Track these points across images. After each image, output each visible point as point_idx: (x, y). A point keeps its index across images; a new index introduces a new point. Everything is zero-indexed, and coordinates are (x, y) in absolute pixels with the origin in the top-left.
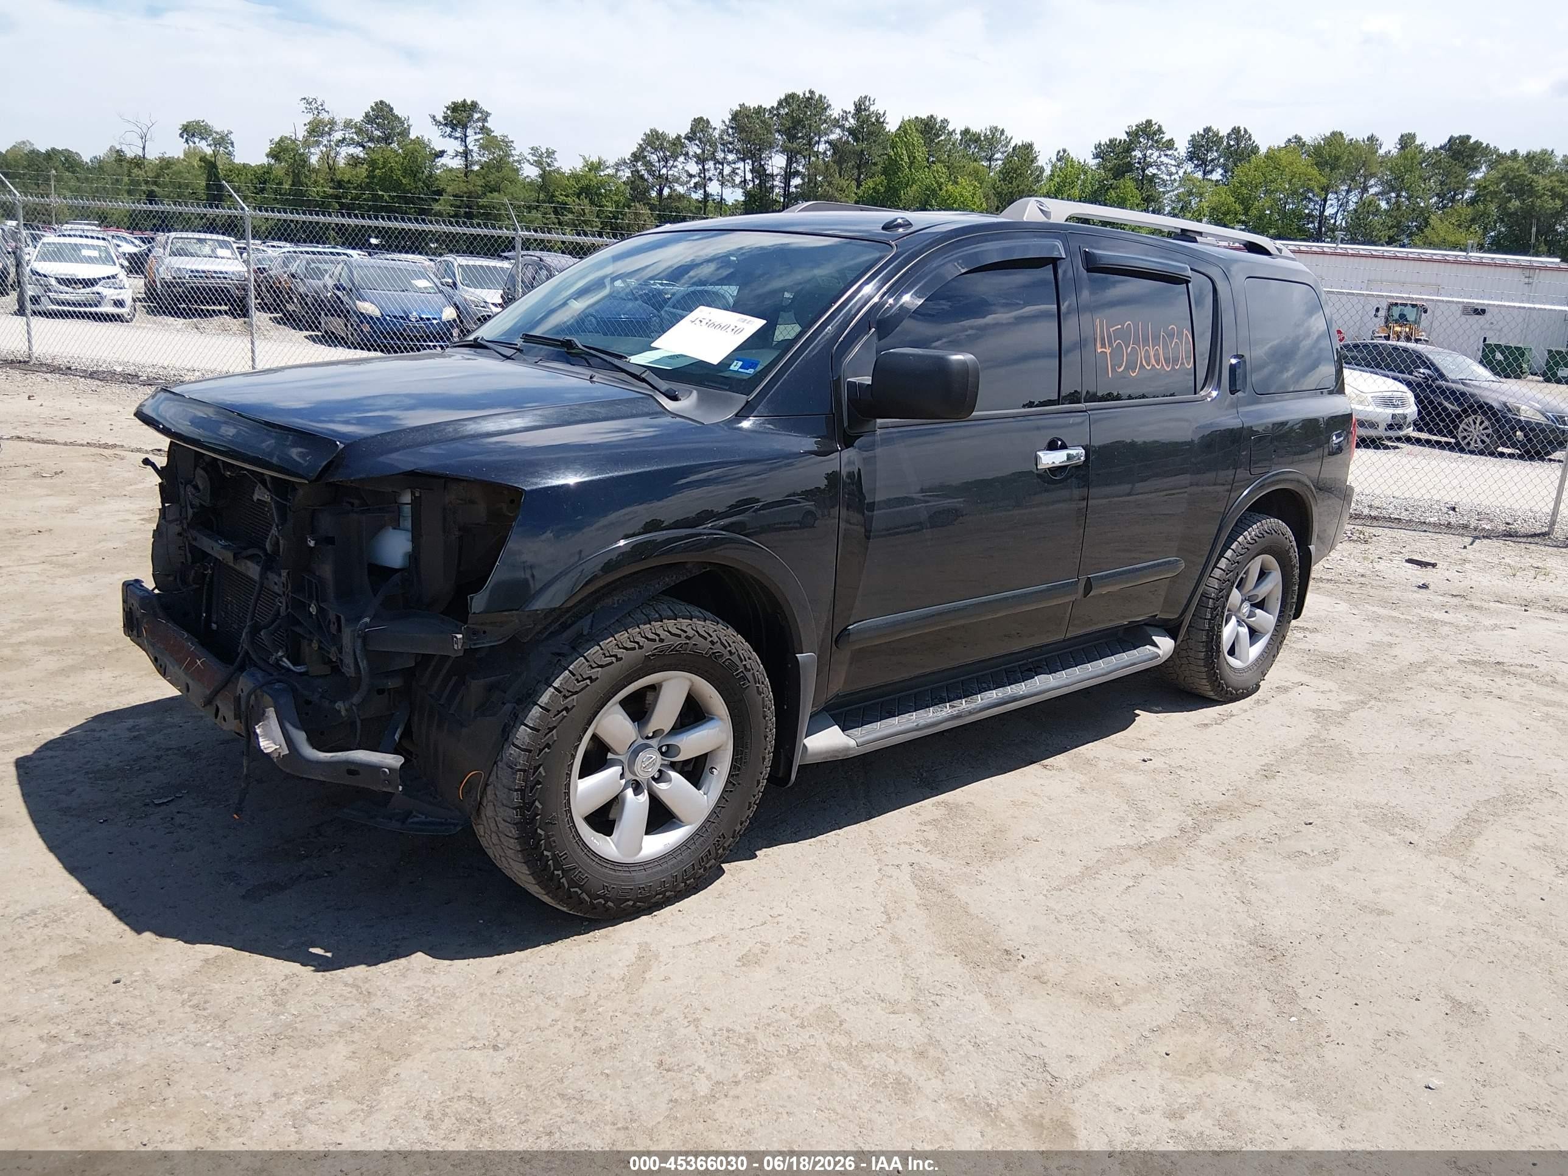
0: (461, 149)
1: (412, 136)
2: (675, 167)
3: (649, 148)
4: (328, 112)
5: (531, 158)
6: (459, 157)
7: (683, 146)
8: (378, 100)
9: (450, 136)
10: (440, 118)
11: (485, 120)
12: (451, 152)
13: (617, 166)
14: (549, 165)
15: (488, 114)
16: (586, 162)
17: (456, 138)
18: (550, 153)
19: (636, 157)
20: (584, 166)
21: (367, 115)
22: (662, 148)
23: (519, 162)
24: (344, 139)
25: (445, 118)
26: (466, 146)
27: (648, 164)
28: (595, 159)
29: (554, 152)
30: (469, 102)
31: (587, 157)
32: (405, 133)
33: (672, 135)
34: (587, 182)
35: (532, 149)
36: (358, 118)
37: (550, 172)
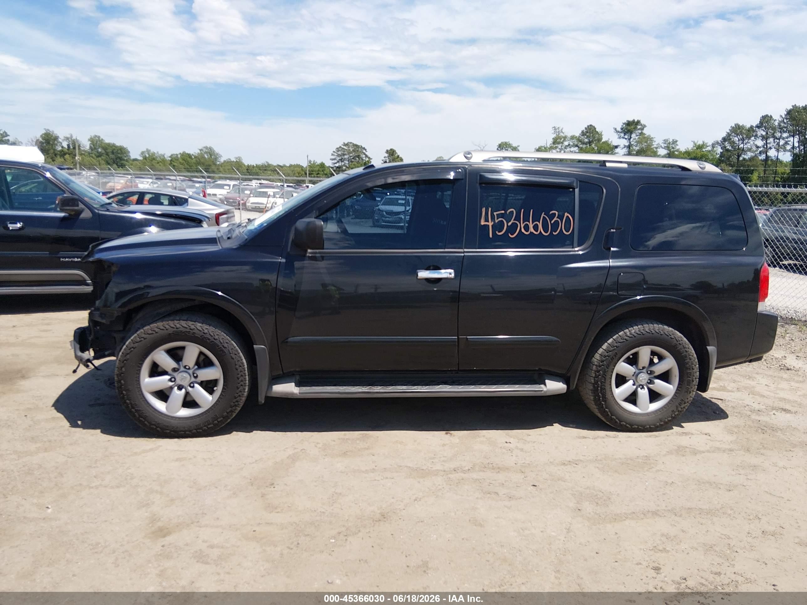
0: (627, 144)
1: (603, 140)
2: (749, 143)
3: (733, 134)
4: (563, 133)
5: (663, 145)
6: (626, 148)
7: (754, 131)
8: (589, 124)
9: (623, 138)
10: (619, 129)
11: (643, 129)
12: (622, 146)
13: (713, 146)
14: (673, 148)
15: (645, 126)
16: (695, 144)
17: (626, 139)
18: (675, 142)
19: (724, 139)
20: (694, 147)
21: (583, 132)
22: (741, 133)
23: (656, 148)
24: (569, 145)
25: (622, 129)
26: (630, 143)
27: (732, 143)
28: (700, 143)
29: (677, 141)
30: (636, 120)
31: (696, 142)
32: (599, 140)
33: (748, 126)
34: (694, 155)
35: (664, 140)
36: (577, 134)
37: (674, 152)
